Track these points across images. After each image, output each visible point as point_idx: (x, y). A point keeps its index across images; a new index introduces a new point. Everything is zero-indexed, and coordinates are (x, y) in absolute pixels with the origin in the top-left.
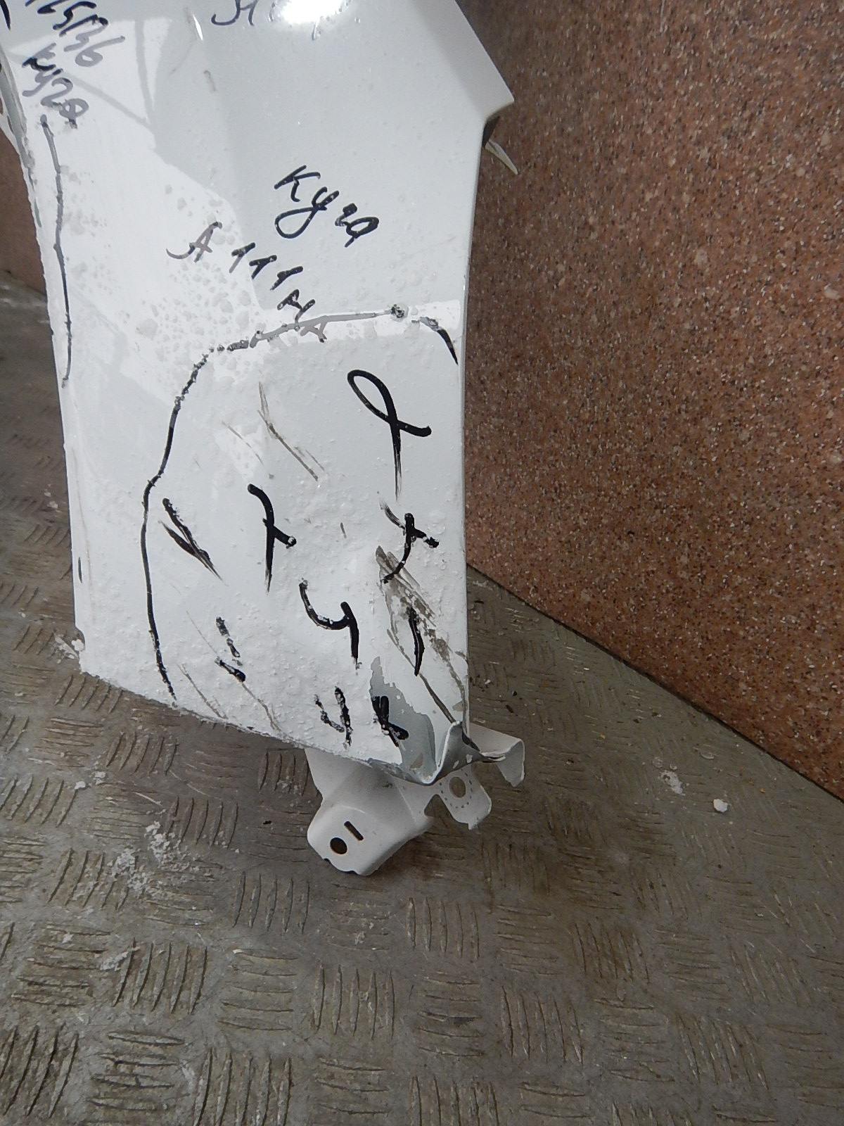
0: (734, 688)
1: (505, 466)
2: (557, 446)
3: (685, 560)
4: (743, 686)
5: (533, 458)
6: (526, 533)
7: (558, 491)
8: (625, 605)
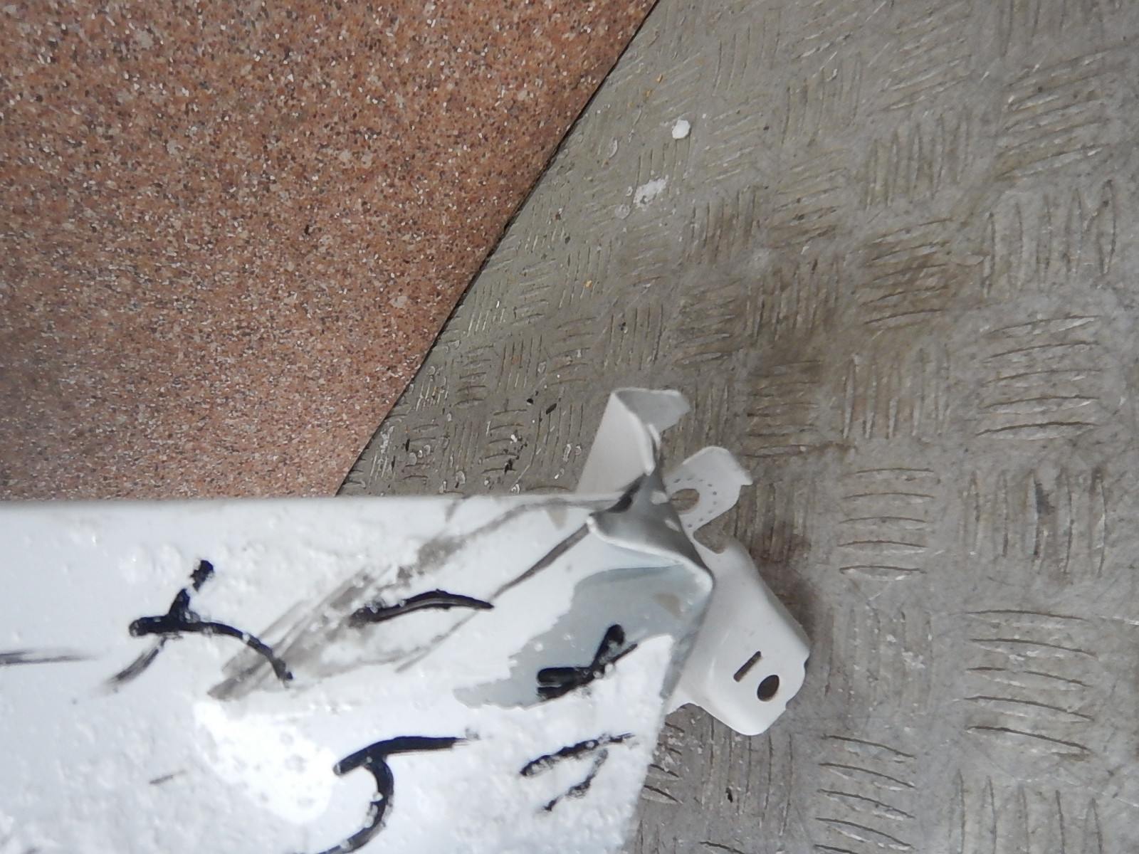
0: (524, 108)
1: (213, 405)
2: (177, 329)
3: (345, 156)
4: (522, 96)
5: (198, 364)
6: (312, 379)
7: (248, 331)
8: (411, 248)
